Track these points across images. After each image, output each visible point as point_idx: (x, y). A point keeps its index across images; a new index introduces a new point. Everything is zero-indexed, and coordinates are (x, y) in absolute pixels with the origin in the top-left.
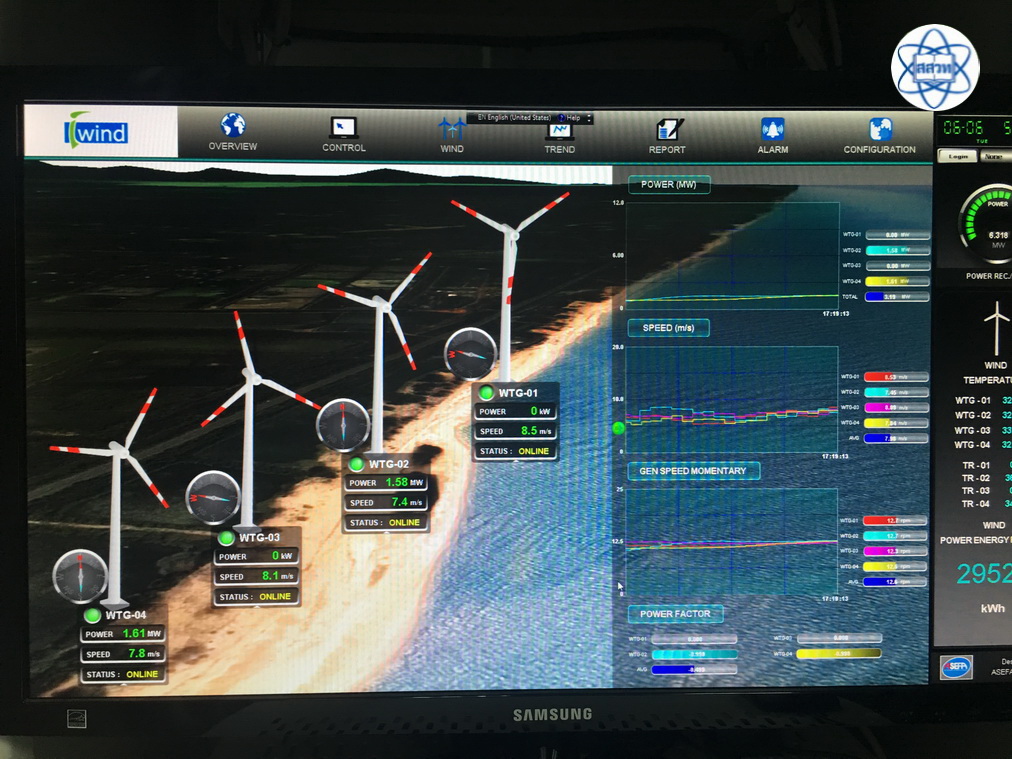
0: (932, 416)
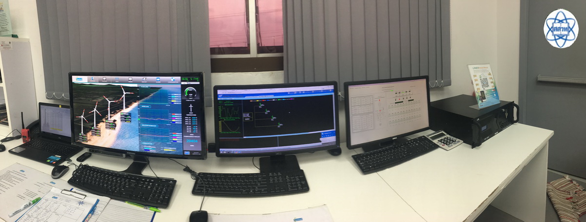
0: (182, 120)
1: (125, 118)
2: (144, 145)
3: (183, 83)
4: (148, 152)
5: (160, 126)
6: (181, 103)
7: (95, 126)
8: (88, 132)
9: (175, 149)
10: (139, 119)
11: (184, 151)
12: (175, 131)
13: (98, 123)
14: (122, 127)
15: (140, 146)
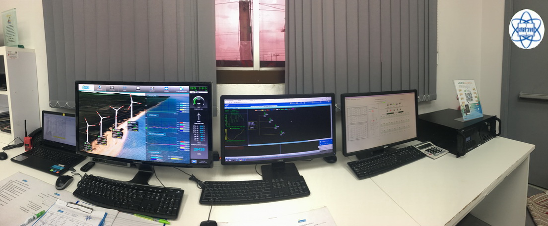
0: (190, 128)
1: (132, 127)
2: (151, 154)
3: (191, 92)
4: (155, 161)
5: (168, 135)
6: (189, 112)
7: (101, 135)
8: (93, 140)
9: (183, 157)
10: (146, 128)
11: (191, 160)
12: (183, 140)
13: (104, 131)
14: (129, 136)
15: (147, 155)
